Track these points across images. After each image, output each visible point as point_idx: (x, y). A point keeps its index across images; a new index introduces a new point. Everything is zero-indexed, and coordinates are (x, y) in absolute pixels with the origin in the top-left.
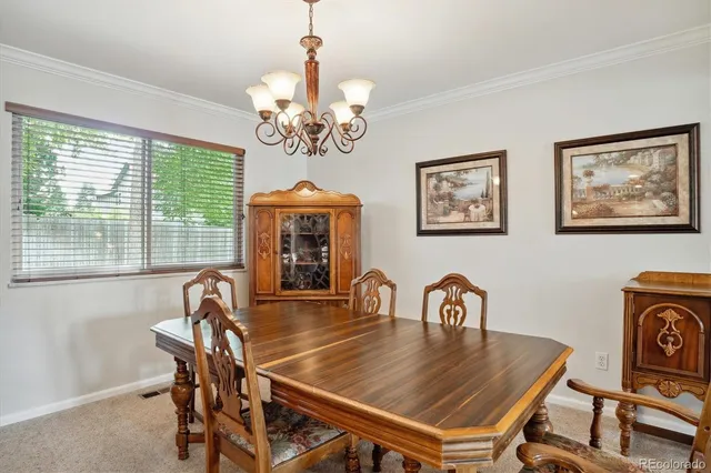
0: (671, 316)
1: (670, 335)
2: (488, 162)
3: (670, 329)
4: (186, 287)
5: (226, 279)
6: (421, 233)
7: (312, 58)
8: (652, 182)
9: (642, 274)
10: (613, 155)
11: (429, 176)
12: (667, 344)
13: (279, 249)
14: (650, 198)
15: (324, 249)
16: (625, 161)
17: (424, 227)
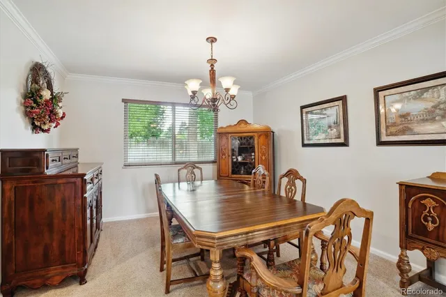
0: (429, 203)
1: (430, 216)
2: (336, 103)
3: (429, 212)
4: (179, 170)
5: (198, 168)
6: (304, 145)
7: (212, 68)
8: (440, 109)
9: (433, 174)
10: (412, 93)
11: (307, 113)
12: (428, 222)
13: (230, 154)
14: (440, 121)
15: (253, 154)
16: (420, 96)
17: (306, 142)
